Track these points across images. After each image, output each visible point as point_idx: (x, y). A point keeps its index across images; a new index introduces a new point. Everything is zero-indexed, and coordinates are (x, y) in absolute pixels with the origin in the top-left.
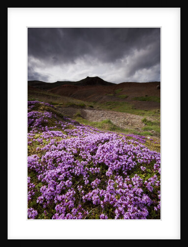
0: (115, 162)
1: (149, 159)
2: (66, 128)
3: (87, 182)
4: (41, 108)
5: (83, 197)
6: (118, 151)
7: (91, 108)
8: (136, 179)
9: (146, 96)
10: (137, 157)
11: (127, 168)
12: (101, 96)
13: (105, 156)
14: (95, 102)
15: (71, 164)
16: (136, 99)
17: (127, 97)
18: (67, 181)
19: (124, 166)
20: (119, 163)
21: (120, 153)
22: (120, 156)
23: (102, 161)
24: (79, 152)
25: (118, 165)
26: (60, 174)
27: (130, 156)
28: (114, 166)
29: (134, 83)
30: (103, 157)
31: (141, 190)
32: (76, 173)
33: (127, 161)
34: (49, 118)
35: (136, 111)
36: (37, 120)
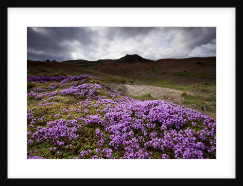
0: (168, 119)
1: (198, 117)
2: (115, 98)
3: (145, 134)
4: (92, 81)
5: (145, 144)
6: (170, 111)
7: (131, 83)
8: (189, 131)
9: (185, 71)
10: (187, 116)
11: (179, 124)
12: (140, 72)
13: (158, 116)
14: (134, 78)
15: (130, 121)
16: (175, 74)
17: (165, 73)
18: (130, 132)
19: (176, 122)
20: (171, 120)
21: (171, 112)
22: (171, 115)
23: (156, 119)
24: (134, 114)
25: (171, 121)
26: (122, 127)
27: (180, 115)
28: (168, 122)
29: (172, 59)
30: (156, 116)
31: (194, 138)
32: (135, 127)
33: (178, 119)
34: (100, 89)
35: (174, 86)
36: (90, 90)
